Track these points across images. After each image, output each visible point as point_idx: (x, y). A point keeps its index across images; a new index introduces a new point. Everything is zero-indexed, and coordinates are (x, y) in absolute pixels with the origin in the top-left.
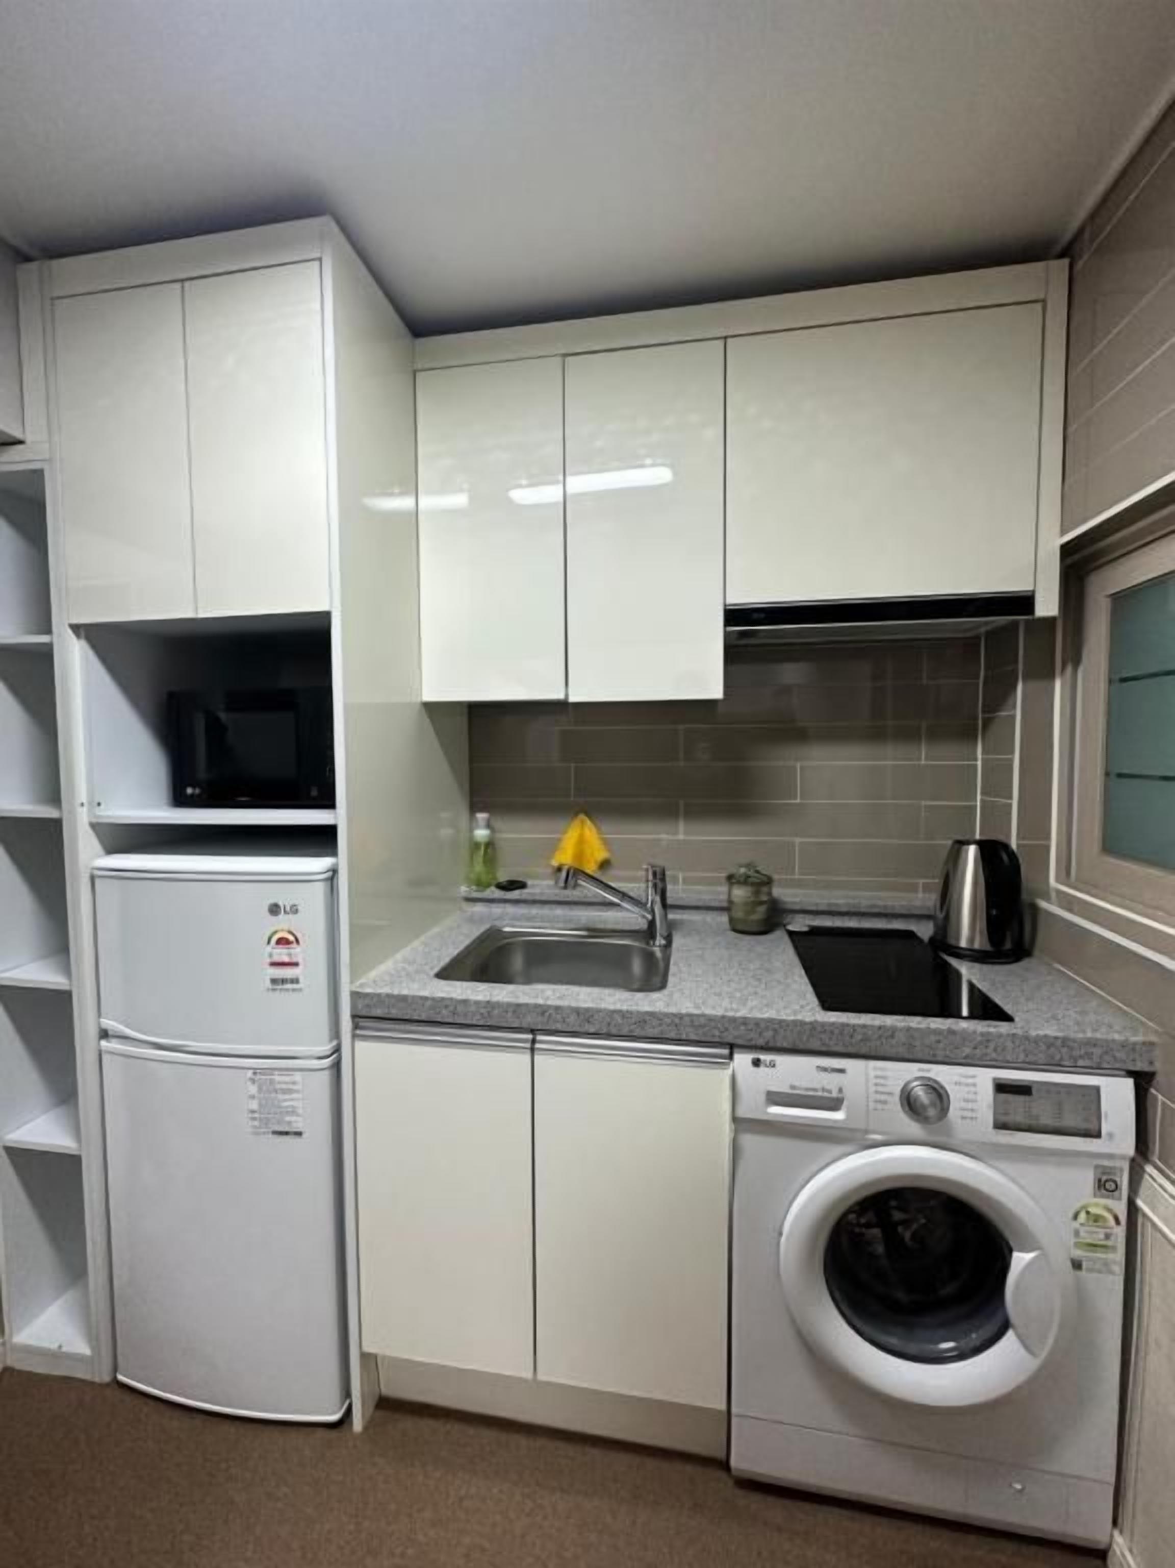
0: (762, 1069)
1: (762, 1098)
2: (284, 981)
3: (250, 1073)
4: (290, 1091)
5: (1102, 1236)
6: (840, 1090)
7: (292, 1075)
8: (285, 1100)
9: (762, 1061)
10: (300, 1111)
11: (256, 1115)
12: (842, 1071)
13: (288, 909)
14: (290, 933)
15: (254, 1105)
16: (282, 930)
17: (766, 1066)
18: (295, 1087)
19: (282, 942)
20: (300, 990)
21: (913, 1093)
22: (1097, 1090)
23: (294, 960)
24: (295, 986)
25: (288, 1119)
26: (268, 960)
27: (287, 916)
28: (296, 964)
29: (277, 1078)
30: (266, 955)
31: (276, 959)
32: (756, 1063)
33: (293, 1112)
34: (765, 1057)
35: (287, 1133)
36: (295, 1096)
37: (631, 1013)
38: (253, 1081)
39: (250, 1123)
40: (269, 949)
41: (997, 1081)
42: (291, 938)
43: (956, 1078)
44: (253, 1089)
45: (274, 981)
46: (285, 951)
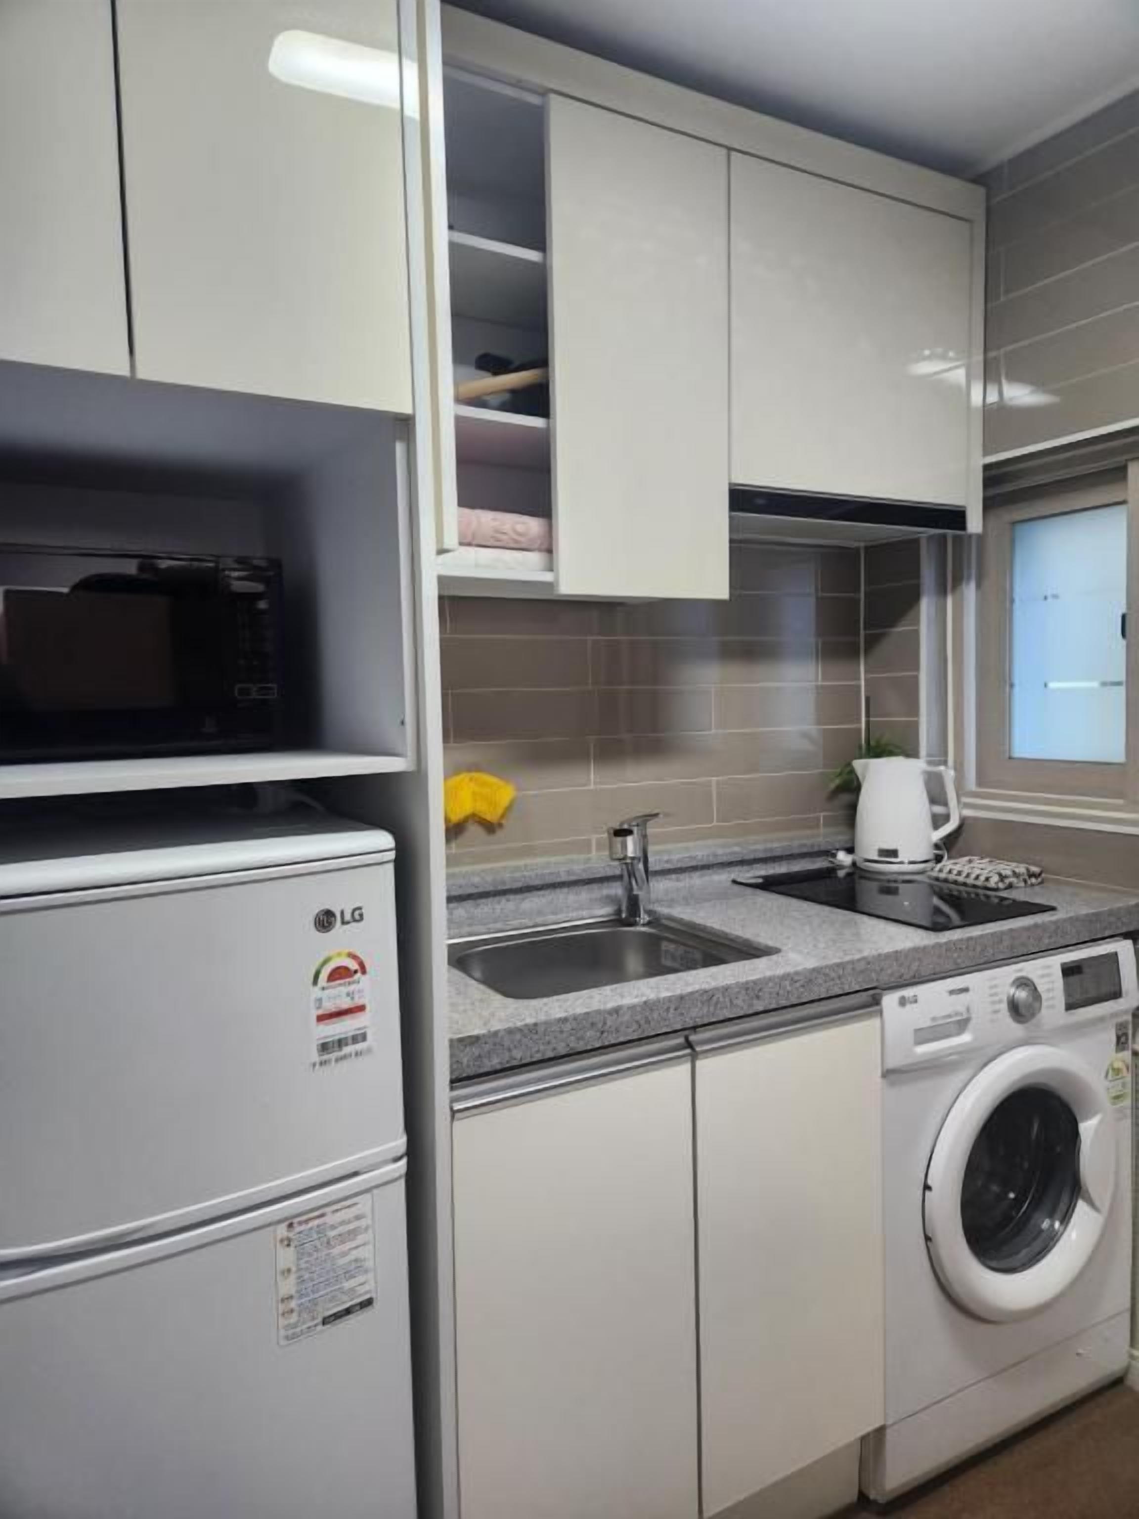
0: (909, 1007)
1: (910, 1038)
2: (341, 1043)
3: (282, 1231)
4: (353, 1233)
5: (1120, 1088)
6: (968, 1010)
7: (355, 1204)
8: (344, 1254)
9: (907, 998)
10: (369, 1264)
11: (293, 1304)
12: (966, 990)
13: (348, 917)
14: (354, 957)
15: (288, 1286)
16: (339, 954)
17: (911, 1003)
18: (363, 1223)
19: (340, 974)
20: (369, 1050)
21: (1015, 996)
22: (1116, 954)
23: (359, 1002)
24: (359, 1046)
25: (347, 1285)
26: (315, 1013)
27: (346, 927)
28: (361, 1008)
29: (330, 1219)
30: (312, 1005)
31: (329, 1006)
32: (903, 1002)
33: (359, 1266)
34: (908, 992)
35: (348, 1311)
36: (360, 1239)
37: (797, 973)
38: (288, 1242)
39: (283, 1322)
40: (316, 992)
41: (1066, 966)
42: (353, 965)
43: (1040, 972)
44: (287, 1257)
45: (324, 1048)
46: (344, 990)
